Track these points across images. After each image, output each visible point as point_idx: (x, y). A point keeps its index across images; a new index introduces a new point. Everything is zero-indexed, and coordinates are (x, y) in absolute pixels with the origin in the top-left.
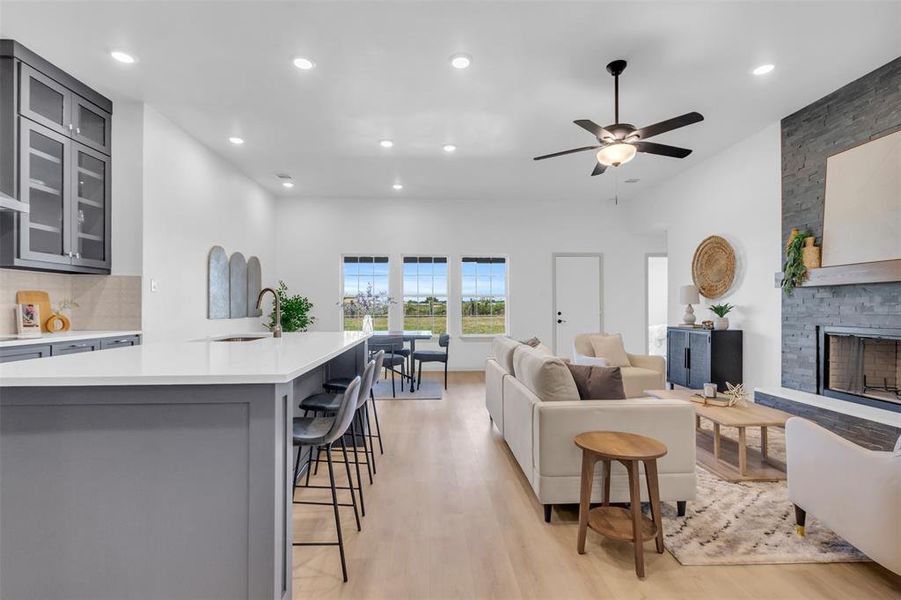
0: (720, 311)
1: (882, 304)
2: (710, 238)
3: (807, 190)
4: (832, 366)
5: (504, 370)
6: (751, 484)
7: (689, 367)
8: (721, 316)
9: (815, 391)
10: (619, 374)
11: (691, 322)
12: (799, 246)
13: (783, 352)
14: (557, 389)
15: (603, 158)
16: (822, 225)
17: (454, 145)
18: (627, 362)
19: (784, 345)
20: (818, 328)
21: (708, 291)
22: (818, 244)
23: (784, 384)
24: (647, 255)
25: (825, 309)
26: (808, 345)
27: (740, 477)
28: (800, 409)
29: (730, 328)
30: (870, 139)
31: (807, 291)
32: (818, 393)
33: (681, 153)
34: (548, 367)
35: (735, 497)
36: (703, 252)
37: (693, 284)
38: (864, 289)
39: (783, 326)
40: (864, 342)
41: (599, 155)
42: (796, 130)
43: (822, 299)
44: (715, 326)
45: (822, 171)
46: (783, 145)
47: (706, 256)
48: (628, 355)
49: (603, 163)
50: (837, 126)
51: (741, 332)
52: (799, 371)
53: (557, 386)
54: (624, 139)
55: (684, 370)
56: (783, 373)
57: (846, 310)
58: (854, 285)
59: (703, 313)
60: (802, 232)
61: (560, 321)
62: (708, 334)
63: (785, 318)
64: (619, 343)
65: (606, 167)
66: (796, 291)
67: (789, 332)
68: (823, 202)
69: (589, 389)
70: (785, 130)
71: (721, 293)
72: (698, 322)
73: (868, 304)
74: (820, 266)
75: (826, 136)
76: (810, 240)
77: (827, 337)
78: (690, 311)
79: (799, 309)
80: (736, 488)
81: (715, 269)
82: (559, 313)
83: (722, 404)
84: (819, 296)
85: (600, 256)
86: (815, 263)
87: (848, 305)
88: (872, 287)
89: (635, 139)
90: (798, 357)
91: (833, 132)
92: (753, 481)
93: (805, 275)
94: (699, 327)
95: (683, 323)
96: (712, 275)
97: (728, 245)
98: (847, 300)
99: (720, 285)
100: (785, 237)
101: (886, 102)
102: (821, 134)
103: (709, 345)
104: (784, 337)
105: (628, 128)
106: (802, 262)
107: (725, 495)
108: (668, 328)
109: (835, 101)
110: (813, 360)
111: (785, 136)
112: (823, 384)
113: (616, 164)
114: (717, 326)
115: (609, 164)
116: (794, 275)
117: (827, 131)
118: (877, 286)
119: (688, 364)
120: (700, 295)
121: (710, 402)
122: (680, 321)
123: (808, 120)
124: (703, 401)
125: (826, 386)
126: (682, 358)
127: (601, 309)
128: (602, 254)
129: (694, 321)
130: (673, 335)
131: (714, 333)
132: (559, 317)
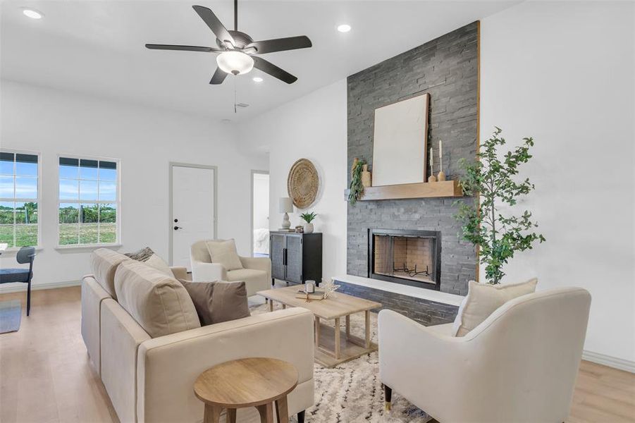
0: (308, 218)
1: (404, 213)
2: (300, 161)
3: (363, 130)
4: (376, 256)
5: (103, 292)
6: (343, 366)
7: (286, 264)
8: (309, 222)
9: (367, 276)
10: (244, 290)
11: (287, 227)
12: (360, 171)
13: (348, 248)
14: (171, 318)
15: (223, 62)
16: (372, 157)
17: (40, 13)
18: (240, 265)
19: (349, 243)
20: (369, 230)
21: (298, 202)
22: (370, 171)
23: (349, 272)
24: (253, 172)
25: (374, 217)
26: (363, 242)
27: (337, 361)
28: (361, 290)
29: (314, 232)
30: (398, 101)
31: (362, 204)
32: (369, 277)
33: (289, 78)
34: (160, 292)
35: (336, 384)
36: (296, 171)
37: (288, 197)
38: (395, 203)
39: (348, 229)
40: (394, 239)
41: (218, 58)
42: (356, 86)
43: (371, 210)
44: (305, 230)
45: (372, 118)
46: (348, 96)
47: (298, 174)
48: (240, 258)
49: (223, 69)
50: (380, 89)
51: (321, 234)
52: (358, 262)
53: (171, 315)
54: (243, 48)
55: (283, 266)
56: (348, 263)
57: (385, 218)
58: (389, 200)
59: (296, 220)
60: (360, 161)
61: (176, 228)
62: (300, 236)
63: (349, 224)
64: (233, 248)
65: (227, 74)
66: (358, 204)
67: (351, 233)
68: (372, 141)
69: (211, 310)
70: (350, 85)
71: (309, 204)
72: (292, 227)
73: (396, 214)
74: (371, 186)
75: (373, 94)
76: (365, 167)
77: (374, 236)
78: (287, 218)
79: (357, 217)
80: (335, 373)
81: (304, 184)
82: (176, 221)
83: (319, 297)
84: (370, 207)
85: (215, 169)
86: (368, 184)
87: (386, 213)
88: (400, 202)
89: (252, 52)
90: (357, 252)
91: (377, 92)
92: (345, 362)
93: (362, 192)
94: (293, 231)
95: (282, 228)
96: (302, 190)
97: (313, 167)
98: (386, 210)
99: (307, 197)
100: (349, 164)
101: (408, 76)
102: (370, 92)
103: (301, 245)
104: (349, 237)
105: (247, 39)
106: (361, 182)
107: (329, 384)
108: (271, 232)
109: (379, 70)
110: (366, 253)
111: (350, 89)
112: (371, 271)
113: (236, 73)
114: (306, 231)
115: (229, 71)
116: (356, 192)
117: (374, 91)
118: (402, 201)
119: (286, 263)
120: (294, 206)
121: (311, 297)
122: (278, 227)
123: (364, 80)
124: (305, 296)
125: (373, 272)
126: (281, 256)
127: (215, 216)
128: (217, 167)
129: (290, 226)
130: (274, 237)
131: (304, 235)
132: (175, 224)
